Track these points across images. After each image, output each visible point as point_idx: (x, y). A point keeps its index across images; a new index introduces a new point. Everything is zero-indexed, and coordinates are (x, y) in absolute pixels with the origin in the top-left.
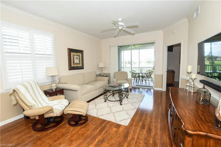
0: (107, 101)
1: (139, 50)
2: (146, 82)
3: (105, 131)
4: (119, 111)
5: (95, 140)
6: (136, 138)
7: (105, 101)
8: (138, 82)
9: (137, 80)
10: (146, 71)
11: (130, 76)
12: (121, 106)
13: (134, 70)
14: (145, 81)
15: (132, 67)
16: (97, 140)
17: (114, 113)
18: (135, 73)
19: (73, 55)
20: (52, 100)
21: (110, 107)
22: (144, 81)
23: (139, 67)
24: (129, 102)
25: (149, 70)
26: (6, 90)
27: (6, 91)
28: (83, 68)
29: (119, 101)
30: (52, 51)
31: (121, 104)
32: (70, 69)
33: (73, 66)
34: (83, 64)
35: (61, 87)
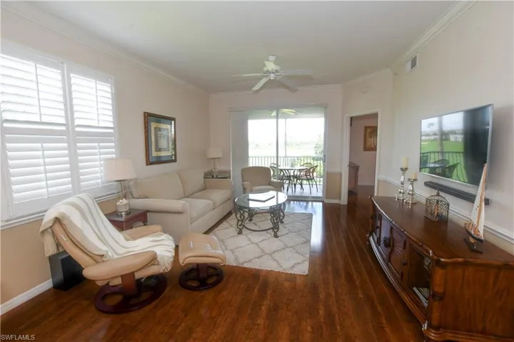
0: (245, 231)
2: (302, 189)
3: (271, 291)
4: (280, 250)
5: (261, 309)
6: (333, 294)
7: (240, 233)
10: (300, 165)
12: (277, 239)
14: (301, 185)
16: (263, 308)
17: (271, 254)
19: (155, 128)
20: (134, 238)
21: (257, 244)
22: (298, 186)
23: (286, 156)
24: (289, 229)
25: (306, 162)
26: (7, 221)
27: (9, 223)
29: (271, 230)
30: (111, 119)
31: (276, 236)
32: (149, 163)
33: (154, 154)
34: (175, 149)
35: (140, 204)
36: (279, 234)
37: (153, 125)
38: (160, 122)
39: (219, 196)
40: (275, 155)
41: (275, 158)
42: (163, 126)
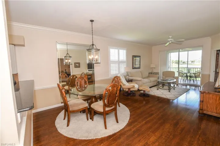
0: (159, 89)
1: (187, 52)
2: (194, 82)
4: (169, 94)
7: (158, 89)
8: (186, 81)
9: (184, 79)
10: (195, 71)
11: (176, 75)
13: (182, 70)
14: (193, 80)
15: (180, 67)
17: (165, 95)
18: (182, 73)
21: (162, 92)
23: (187, 68)
25: (198, 70)
28: (140, 68)
29: (168, 90)
30: (125, 58)
31: (169, 92)
32: (133, 69)
33: (134, 66)
34: (140, 65)
35: (131, 78)
36: (170, 91)
37: (134, 58)
38: (136, 58)
39: (152, 79)
40: (178, 67)
41: (178, 68)
42: (137, 58)
